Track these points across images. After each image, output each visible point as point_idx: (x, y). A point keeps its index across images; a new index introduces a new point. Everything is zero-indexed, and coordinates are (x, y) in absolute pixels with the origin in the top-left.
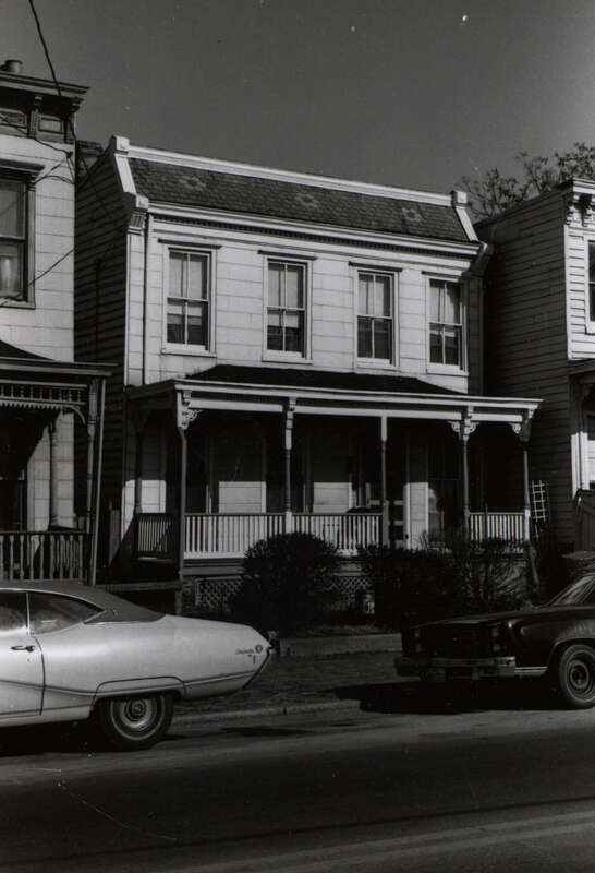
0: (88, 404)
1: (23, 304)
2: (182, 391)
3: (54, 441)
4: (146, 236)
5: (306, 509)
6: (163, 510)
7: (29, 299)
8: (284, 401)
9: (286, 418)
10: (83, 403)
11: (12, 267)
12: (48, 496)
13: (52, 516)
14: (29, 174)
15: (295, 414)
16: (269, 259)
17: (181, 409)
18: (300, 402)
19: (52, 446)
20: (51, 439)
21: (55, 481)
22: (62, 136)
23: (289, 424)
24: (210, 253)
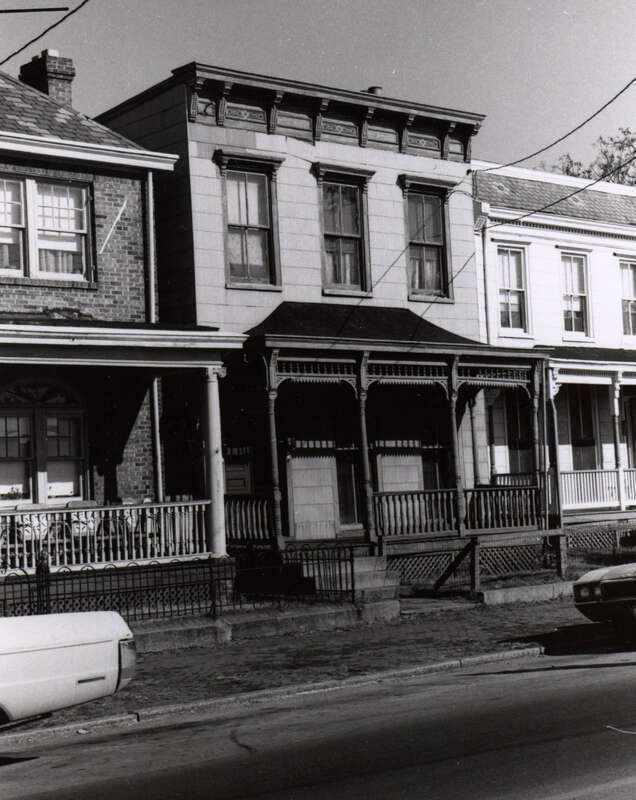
0: (533, 381)
1: (445, 299)
2: (552, 369)
3: (474, 415)
4: (483, 236)
5: (598, 466)
6: (508, 472)
7: (451, 295)
8: (613, 374)
9: (615, 389)
10: (529, 381)
11: (431, 269)
12: (472, 461)
13: (476, 477)
14: (446, 189)
15: (621, 386)
16: (563, 253)
17: (552, 384)
18: (626, 374)
19: (472, 418)
20: (471, 412)
21: (476, 447)
22: (462, 157)
23: (617, 394)
24: (523, 248)
